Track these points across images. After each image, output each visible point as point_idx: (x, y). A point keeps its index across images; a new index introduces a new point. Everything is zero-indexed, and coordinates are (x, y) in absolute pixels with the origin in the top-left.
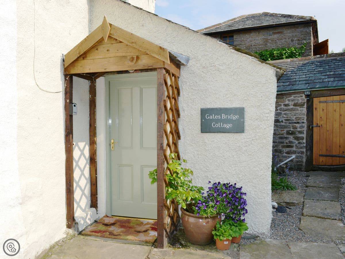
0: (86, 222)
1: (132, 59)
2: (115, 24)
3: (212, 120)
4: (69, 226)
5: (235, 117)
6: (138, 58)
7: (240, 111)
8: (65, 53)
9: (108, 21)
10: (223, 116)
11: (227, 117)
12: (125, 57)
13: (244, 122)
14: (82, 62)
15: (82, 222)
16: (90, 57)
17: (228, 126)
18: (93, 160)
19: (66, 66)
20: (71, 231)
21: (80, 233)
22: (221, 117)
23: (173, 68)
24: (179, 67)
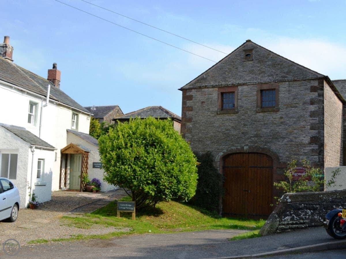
0: (64, 189)
4: (59, 188)
12: (75, 151)
18: (66, 174)
21: (62, 191)
23: (86, 153)
24: (88, 152)
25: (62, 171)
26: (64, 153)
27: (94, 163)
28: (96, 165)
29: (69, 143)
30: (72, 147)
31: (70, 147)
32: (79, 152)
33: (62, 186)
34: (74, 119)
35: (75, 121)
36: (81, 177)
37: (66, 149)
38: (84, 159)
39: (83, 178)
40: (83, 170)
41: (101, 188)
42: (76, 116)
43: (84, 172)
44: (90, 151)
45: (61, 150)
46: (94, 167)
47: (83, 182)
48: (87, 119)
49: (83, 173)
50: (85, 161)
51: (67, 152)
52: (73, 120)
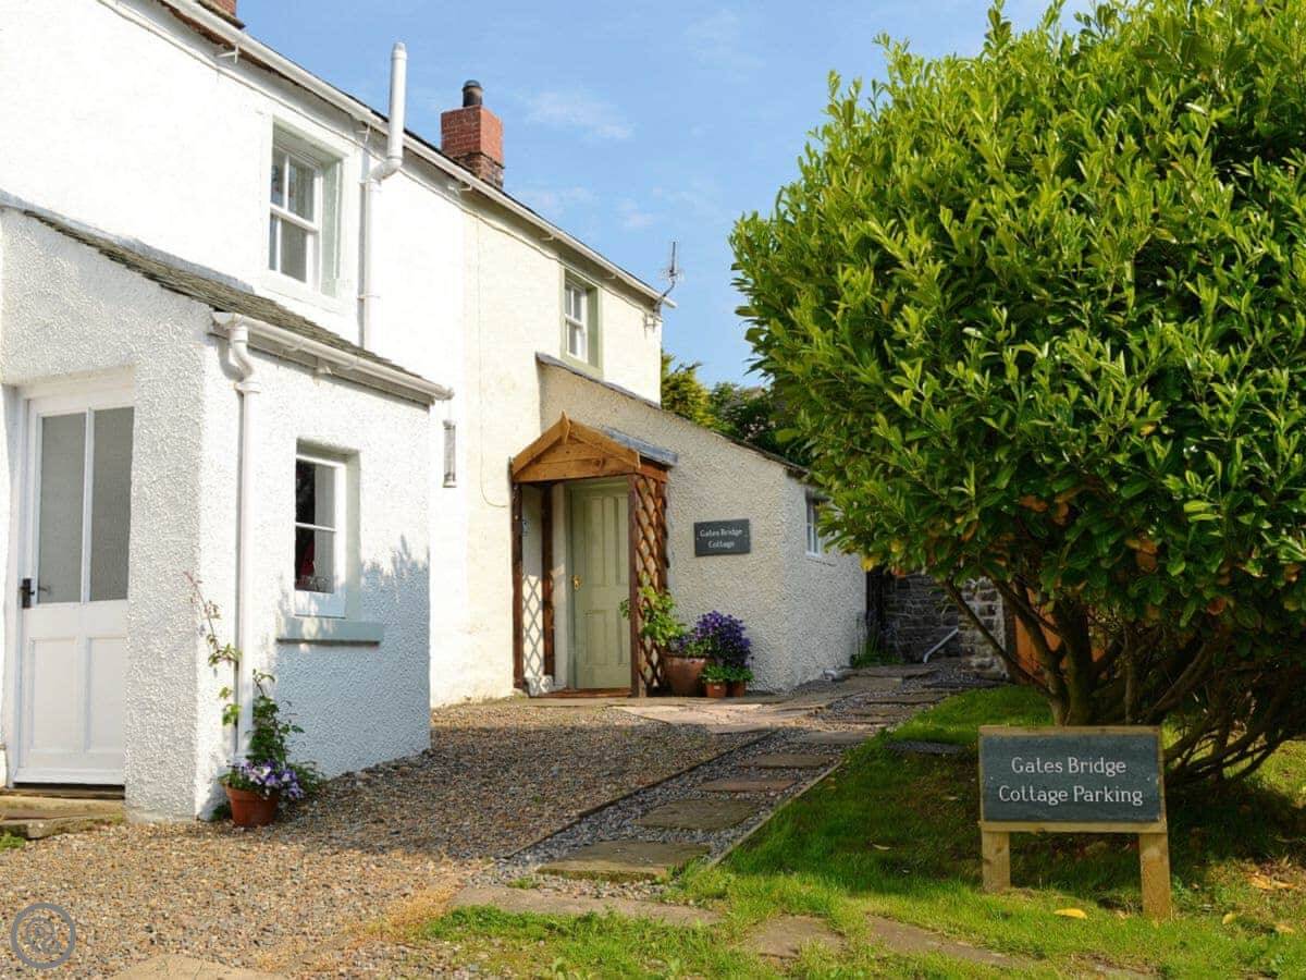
0: (540, 690)
1: (597, 463)
2: (575, 419)
3: (709, 539)
4: (517, 685)
5: (737, 533)
6: (604, 462)
7: (744, 525)
8: (513, 456)
9: (567, 417)
10: (723, 532)
11: (728, 533)
12: (587, 460)
13: (749, 538)
14: (537, 467)
15: (535, 685)
16: (545, 461)
17: (729, 545)
18: (547, 604)
19: (515, 471)
20: (520, 691)
21: (531, 697)
22: (720, 533)
23: (651, 471)
24: (664, 467)
25: (526, 590)
26: (530, 477)
27: (699, 527)
28: (715, 539)
29: (554, 421)
30: (570, 437)
31: (558, 443)
32: (612, 466)
33: (528, 674)
34: (578, 315)
35: (584, 322)
36: (633, 608)
37: (537, 455)
38: (641, 505)
39: (643, 617)
40: (640, 566)
41: (754, 671)
42: (584, 300)
43: (645, 578)
44: (671, 463)
45: (511, 466)
46: (702, 549)
47: (648, 642)
48: (646, 325)
49: (640, 583)
50: (650, 517)
51: (544, 473)
52: (572, 318)
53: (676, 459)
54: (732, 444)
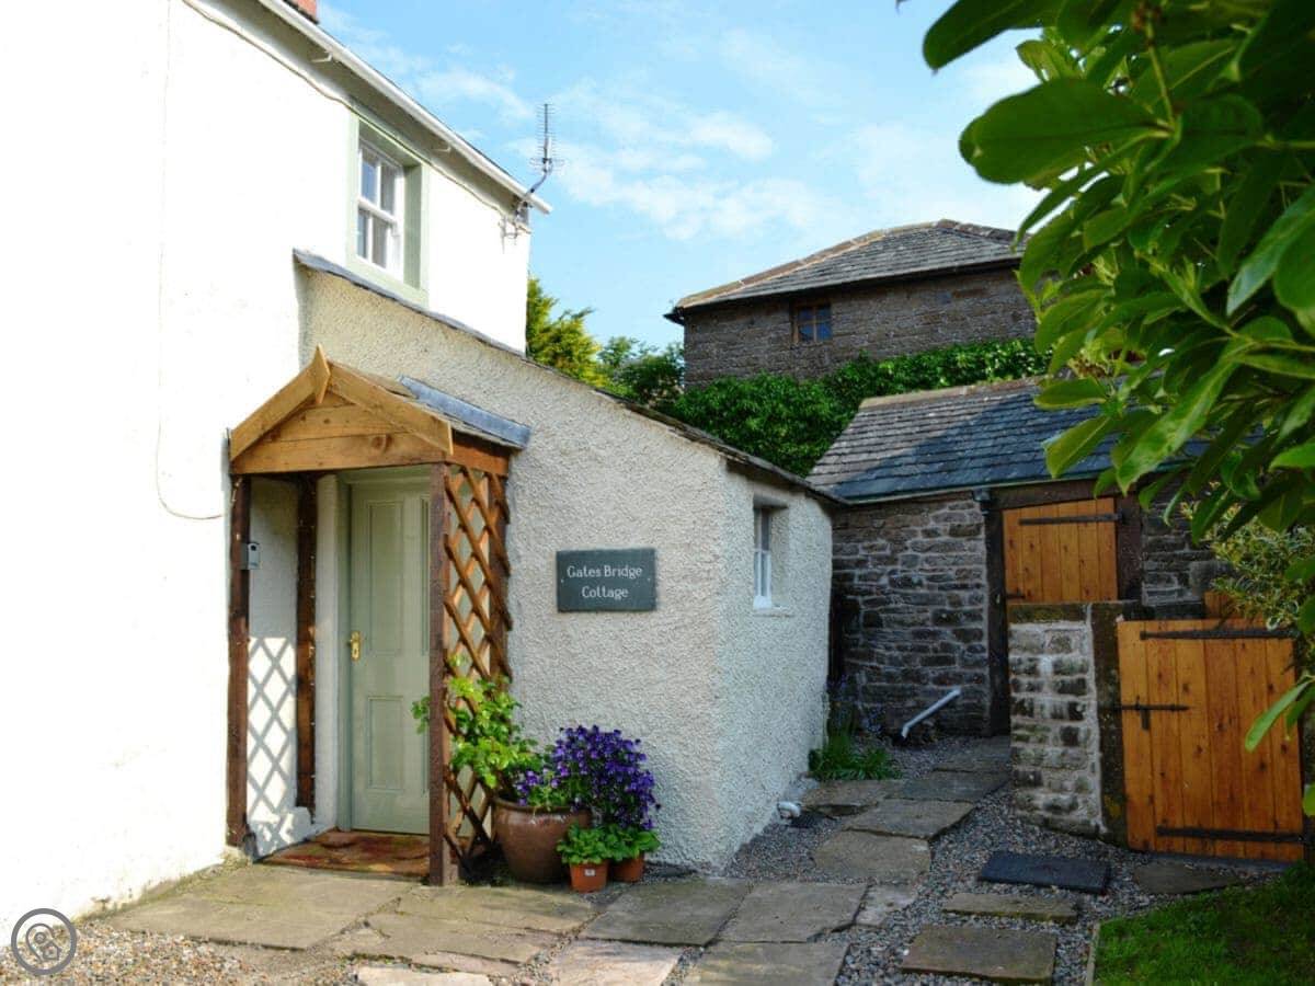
0: (281, 840)
1: (377, 442)
2: (339, 361)
3: (582, 581)
4: (232, 841)
5: (633, 573)
6: (390, 439)
7: (646, 558)
8: (233, 426)
9: (325, 357)
10: (608, 570)
11: (616, 573)
12: (362, 437)
13: (654, 584)
14: (273, 448)
15: (268, 836)
16: (287, 437)
17: (618, 595)
18: (304, 685)
19: (233, 456)
20: (236, 852)
21: (260, 860)
22: (602, 572)
23: (478, 460)
24: (505, 452)
26: (263, 464)
27: (565, 560)
28: (593, 583)
30: (331, 394)
31: (310, 403)
32: (403, 448)
33: (259, 815)
34: (387, 203)
35: (399, 216)
36: (437, 713)
37: (277, 423)
38: (455, 521)
39: (457, 733)
40: (450, 635)
42: (400, 183)
43: (460, 659)
44: (517, 443)
45: (228, 443)
46: (570, 600)
47: (465, 777)
48: (504, 234)
49: (449, 670)
50: (474, 543)
51: (289, 457)
52: (375, 207)
53: (526, 437)
54: (628, 412)
